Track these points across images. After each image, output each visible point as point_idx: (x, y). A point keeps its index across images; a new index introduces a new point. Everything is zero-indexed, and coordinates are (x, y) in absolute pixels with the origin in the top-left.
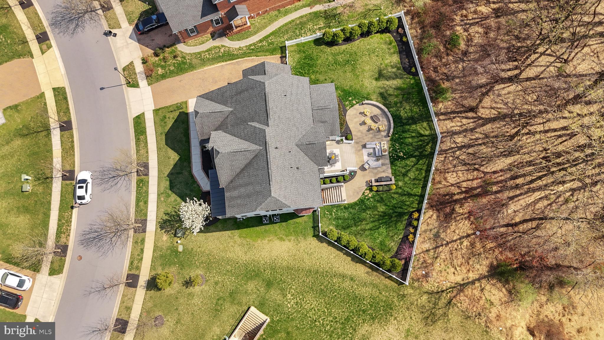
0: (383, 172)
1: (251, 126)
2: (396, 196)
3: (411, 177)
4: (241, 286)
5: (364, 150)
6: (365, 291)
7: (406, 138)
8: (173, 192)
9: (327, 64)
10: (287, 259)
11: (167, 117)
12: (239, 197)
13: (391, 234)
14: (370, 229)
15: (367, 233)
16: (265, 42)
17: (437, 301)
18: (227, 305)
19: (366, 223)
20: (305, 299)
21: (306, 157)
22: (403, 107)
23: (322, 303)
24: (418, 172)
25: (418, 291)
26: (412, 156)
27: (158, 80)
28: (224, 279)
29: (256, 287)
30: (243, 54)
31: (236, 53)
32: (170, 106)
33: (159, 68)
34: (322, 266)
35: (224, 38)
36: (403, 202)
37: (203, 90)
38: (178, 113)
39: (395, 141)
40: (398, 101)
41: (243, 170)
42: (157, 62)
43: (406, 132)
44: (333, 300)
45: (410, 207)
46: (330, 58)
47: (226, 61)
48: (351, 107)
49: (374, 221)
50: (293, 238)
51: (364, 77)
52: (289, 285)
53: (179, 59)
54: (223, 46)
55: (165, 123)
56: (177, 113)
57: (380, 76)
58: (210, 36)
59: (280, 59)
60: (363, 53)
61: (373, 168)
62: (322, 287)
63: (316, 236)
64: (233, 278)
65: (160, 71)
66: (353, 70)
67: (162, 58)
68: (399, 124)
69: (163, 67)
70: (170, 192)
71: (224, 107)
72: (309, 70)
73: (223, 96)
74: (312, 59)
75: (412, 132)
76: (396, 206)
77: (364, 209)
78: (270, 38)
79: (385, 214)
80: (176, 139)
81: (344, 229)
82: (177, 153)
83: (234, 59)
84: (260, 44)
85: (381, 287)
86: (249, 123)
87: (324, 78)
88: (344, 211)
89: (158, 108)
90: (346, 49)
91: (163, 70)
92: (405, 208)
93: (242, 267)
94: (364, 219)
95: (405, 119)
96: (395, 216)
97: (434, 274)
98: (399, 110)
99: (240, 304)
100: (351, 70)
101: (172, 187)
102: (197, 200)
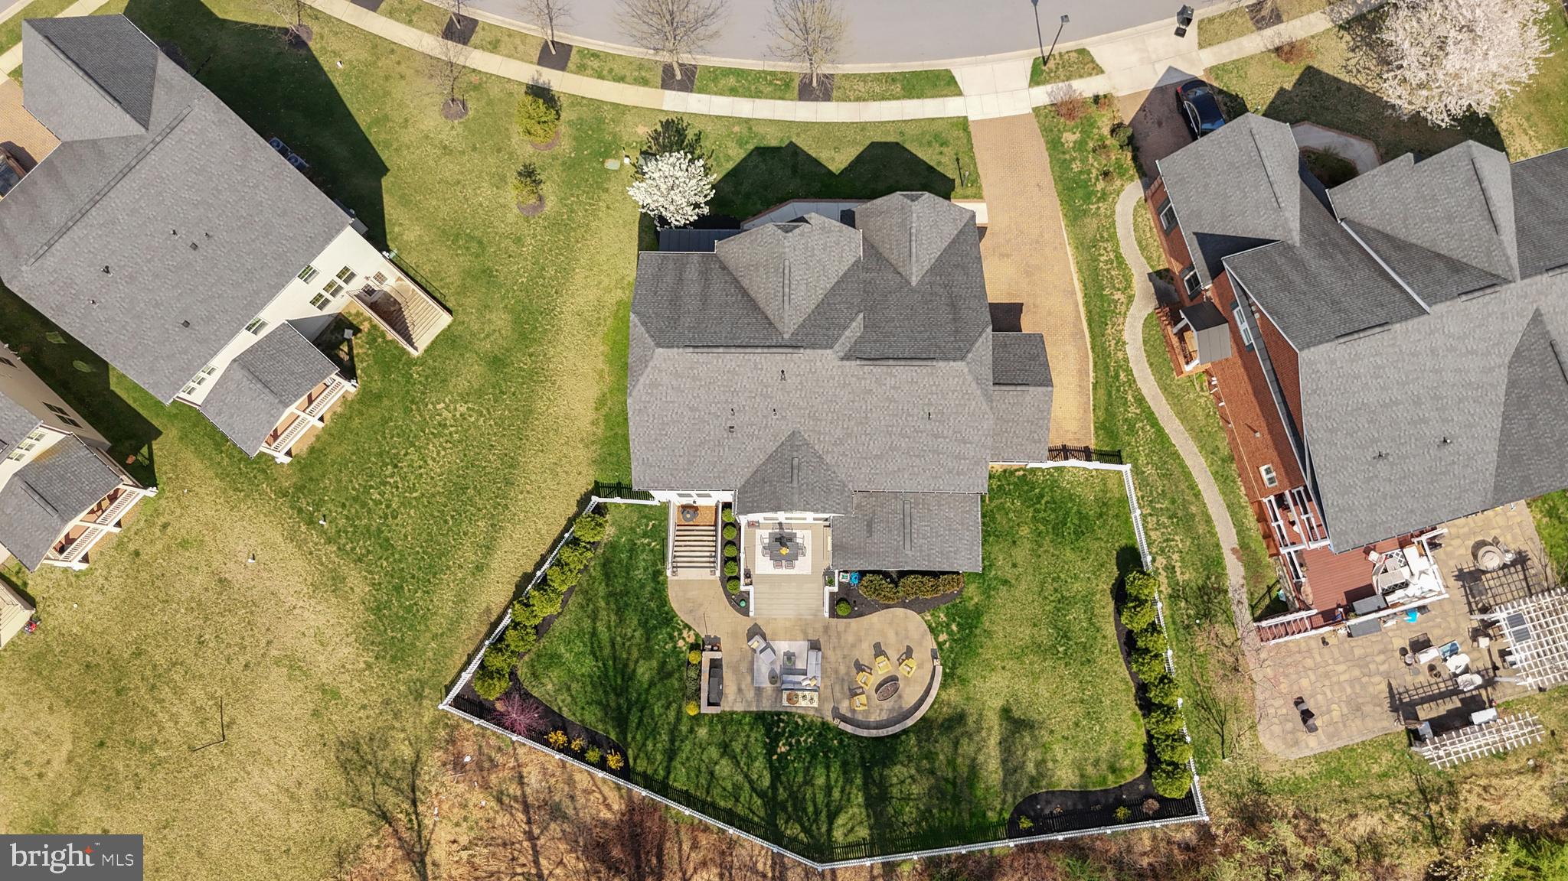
0: (740, 690)
1: (852, 320)
2: (672, 715)
3: (717, 767)
4: (503, 298)
5: (805, 644)
6: (444, 599)
7: (828, 768)
8: (750, 155)
9: (1063, 576)
10: (551, 411)
11: (945, 150)
12: (680, 280)
13: (574, 685)
14: (594, 633)
15: (587, 624)
16: (1138, 411)
17: (394, 783)
18: (464, 261)
19: (612, 624)
20: (449, 445)
21: (763, 457)
22: (918, 777)
23: (435, 486)
24: (729, 787)
25: (425, 737)
26: (775, 778)
27: (1046, 130)
28: (526, 259)
29: (495, 331)
30: (1104, 349)
31: (1109, 331)
32: (973, 158)
33: (1078, 135)
34: (520, 497)
35: (1154, 303)
36: (654, 733)
37: (1009, 240)
38: (951, 177)
39: (820, 734)
40: (937, 764)
41: (745, 293)
42: (1095, 131)
43: (845, 773)
44: (436, 514)
45: (640, 750)
46: (1077, 586)
47: (1087, 304)
48: (930, 627)
49: (613, 645)
50: (599, 432)
51: (1014, 676)
52: (488, 410)
53: (1101, 185)
54: (1130, 299)
55: (929, 143)
56: (951, 172)
57: (1016, 724)
58: (1161, 267)
59: (1082, 445)
60: (1088, 682)
61: (752, 663)
62: (471, 492)
63: (598, 489)
64: (525, 280)
65: (1070, 138)
66: (1038, 648)
67: (1108, 142)
68: (868, 756)
69: (1080, 145)
70: (750, 147)
71: (927, 266)
72: (1046, 522)
73: (956, 266)
74: (1079, 534)
75: (842, 791)
76: (647, 712)
77: (647, 622)
78: (1148, 427)
79: (628, 676)
80: (885, 166)
81: (604, 565)
82: (846, 169)
83: (1090, 325)
84: (1130, 398)
85: (450, 642)
86: (861, 315)
87: (1019, 560)
88: (650, 571)
89: (971, 129)
90: (1104, 637)
91: (1071, 145)
92: (638, 737)
93: (547, 304)
94: (621, 620)
95: (881, 775)
96: (619, 707)
97: (461, 788)
98: (910, 761)
99: (463, 290)
100: (1039, 640)
101: (762, 152)
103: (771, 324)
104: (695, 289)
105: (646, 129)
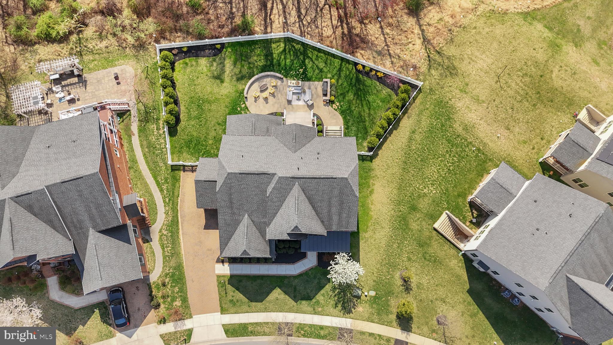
0: (316, 89)
1: (271, 192)
2: (340, 82)
3: (324, 65)
4: (414, 235)
5: (293, 103)
6: (425, 123)
7: (285, 64)
8: (314, 297)
9: (198, 126)
10: (391, 189)
11: (231, 298)
13: (375, 92)
14: (369, 109)
15: (372, 112)
16: (163, 186)
17: (436, 63)
18: (431, 250)
19: (363, 112)
20: (429, 177)
21: (307, 146)
22: (255, 62)
23: (433, 162)
24: (320, 59)
25: (427, 77)
26: (304, 62)
27: (187, 307)
28: (406, 251)
29: (416, 221)
30: (173, 211)
31: (170, 218)
32: (220, 294)
33: (174, 304)
34: (400, 157)
35: (151, 229)
36: (346, 77)
37: (207, 256)
38: (229, 285)
39: (288, 74)
40: (248, 66)
41: (313, 207)
42: (167, 306)
43: (280, 63)
44: (431, 152)
45: (351, 71)
46: (193, 123)
47: (178, 229)
48: (248, 109)
49: (362, 105)
50: (372, 181)
51: (218, 93)
52: (415, 190)
53: (167, 280)
54: (160, 231)
55: (238, 301)
56: (230, 288)
57: (219, 78)
58: (146, 244)
59: (185, 173)
60: (193, 91)
61: (312, 97)
62: (419, 159)
63: (371, 159)
64: (405, 242)
65: (178, 303)
66: (209, 102)
67: (162, 300)
68: (271, 68)
69: (173, 300)
70: (314, 300)
71: (241, 225)
72: (203, 145)
73: (229, 225)
74: (190, 141)
75: (281, 58)
76: (349, 83)
77: (350, 112)
78: (160, 180)
79: (357, 95)
80: (257, 291)
81: (367, 132)
82: (274, 289)
83: (178, 221)
84: (165, 192)
85: (422, 107)
86: (267, 195)
87: (213, 131)
88: (350, 130)
89: (219, 308)
90: (185, 106)
91: (177, 300)
92: (352, 75)
93: (395, 232)
94: (360, 113)
95: (267, 62)
96: (359, 85)
97: (413, 61)
98: (257, 66)
99: (430, 238)
100: (209, 105)
101: (309, 298)
102: (330, 267)
103: (303, 190)
104: (334, 210)
105: (359, 310)
